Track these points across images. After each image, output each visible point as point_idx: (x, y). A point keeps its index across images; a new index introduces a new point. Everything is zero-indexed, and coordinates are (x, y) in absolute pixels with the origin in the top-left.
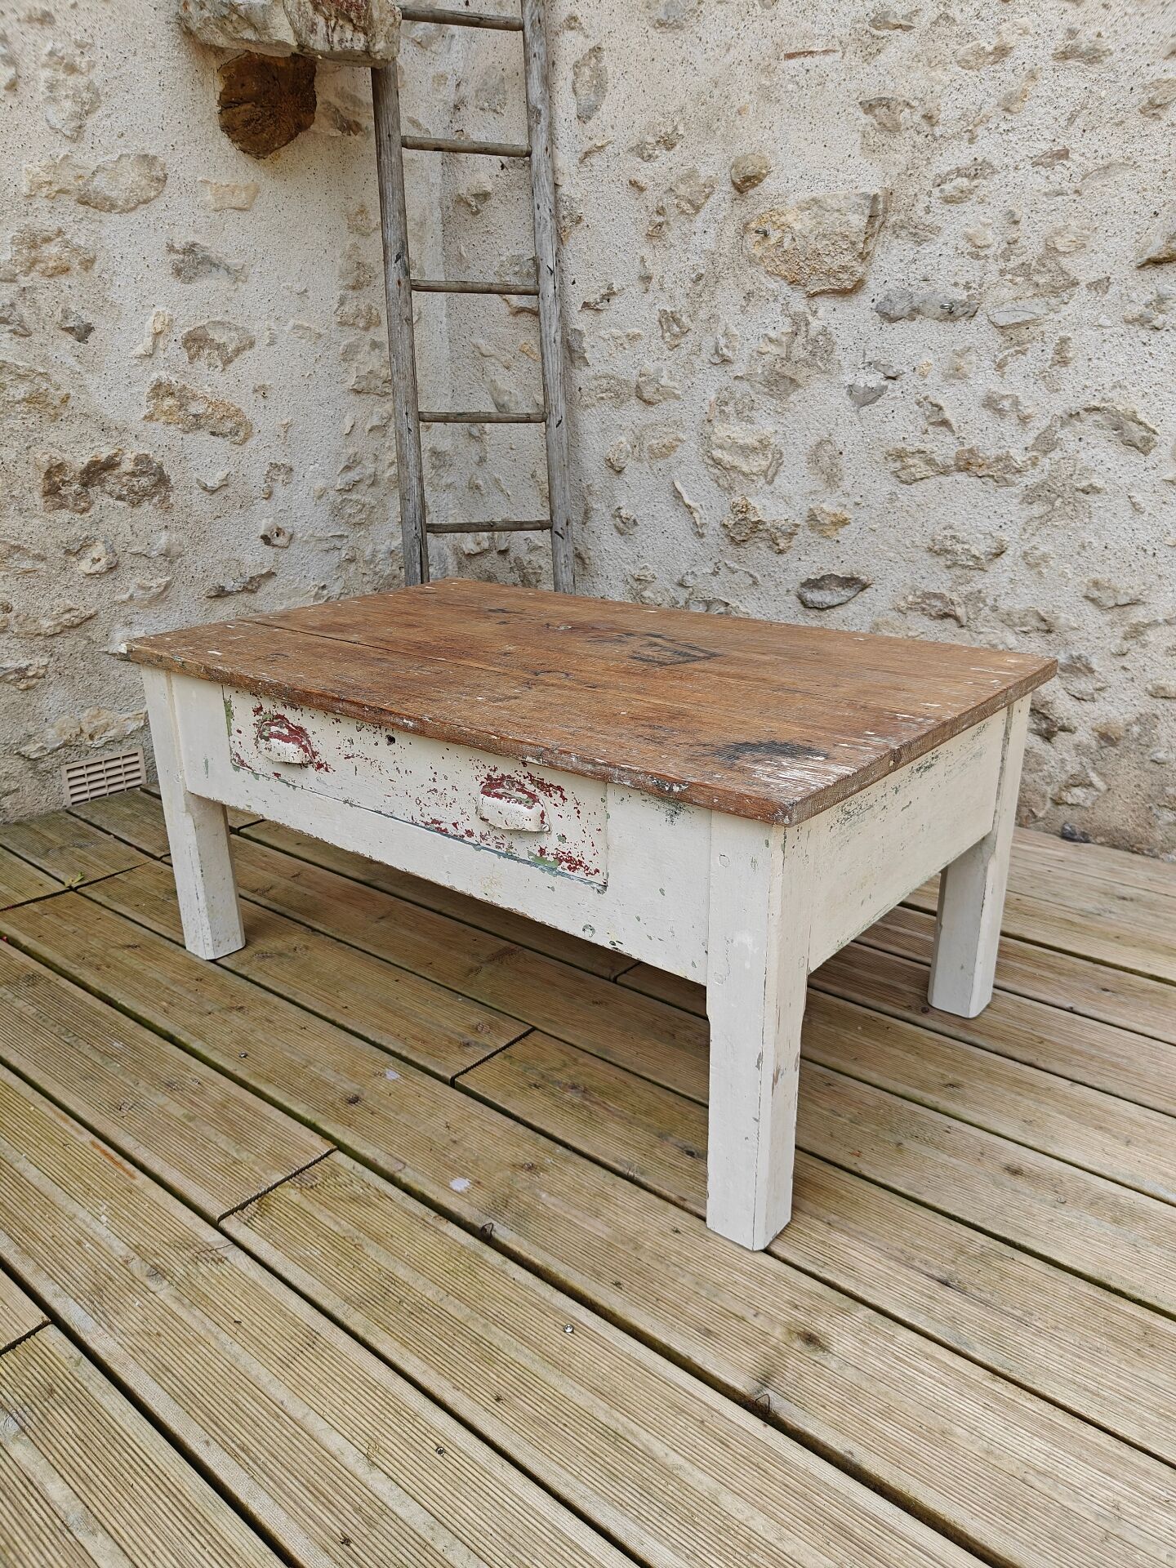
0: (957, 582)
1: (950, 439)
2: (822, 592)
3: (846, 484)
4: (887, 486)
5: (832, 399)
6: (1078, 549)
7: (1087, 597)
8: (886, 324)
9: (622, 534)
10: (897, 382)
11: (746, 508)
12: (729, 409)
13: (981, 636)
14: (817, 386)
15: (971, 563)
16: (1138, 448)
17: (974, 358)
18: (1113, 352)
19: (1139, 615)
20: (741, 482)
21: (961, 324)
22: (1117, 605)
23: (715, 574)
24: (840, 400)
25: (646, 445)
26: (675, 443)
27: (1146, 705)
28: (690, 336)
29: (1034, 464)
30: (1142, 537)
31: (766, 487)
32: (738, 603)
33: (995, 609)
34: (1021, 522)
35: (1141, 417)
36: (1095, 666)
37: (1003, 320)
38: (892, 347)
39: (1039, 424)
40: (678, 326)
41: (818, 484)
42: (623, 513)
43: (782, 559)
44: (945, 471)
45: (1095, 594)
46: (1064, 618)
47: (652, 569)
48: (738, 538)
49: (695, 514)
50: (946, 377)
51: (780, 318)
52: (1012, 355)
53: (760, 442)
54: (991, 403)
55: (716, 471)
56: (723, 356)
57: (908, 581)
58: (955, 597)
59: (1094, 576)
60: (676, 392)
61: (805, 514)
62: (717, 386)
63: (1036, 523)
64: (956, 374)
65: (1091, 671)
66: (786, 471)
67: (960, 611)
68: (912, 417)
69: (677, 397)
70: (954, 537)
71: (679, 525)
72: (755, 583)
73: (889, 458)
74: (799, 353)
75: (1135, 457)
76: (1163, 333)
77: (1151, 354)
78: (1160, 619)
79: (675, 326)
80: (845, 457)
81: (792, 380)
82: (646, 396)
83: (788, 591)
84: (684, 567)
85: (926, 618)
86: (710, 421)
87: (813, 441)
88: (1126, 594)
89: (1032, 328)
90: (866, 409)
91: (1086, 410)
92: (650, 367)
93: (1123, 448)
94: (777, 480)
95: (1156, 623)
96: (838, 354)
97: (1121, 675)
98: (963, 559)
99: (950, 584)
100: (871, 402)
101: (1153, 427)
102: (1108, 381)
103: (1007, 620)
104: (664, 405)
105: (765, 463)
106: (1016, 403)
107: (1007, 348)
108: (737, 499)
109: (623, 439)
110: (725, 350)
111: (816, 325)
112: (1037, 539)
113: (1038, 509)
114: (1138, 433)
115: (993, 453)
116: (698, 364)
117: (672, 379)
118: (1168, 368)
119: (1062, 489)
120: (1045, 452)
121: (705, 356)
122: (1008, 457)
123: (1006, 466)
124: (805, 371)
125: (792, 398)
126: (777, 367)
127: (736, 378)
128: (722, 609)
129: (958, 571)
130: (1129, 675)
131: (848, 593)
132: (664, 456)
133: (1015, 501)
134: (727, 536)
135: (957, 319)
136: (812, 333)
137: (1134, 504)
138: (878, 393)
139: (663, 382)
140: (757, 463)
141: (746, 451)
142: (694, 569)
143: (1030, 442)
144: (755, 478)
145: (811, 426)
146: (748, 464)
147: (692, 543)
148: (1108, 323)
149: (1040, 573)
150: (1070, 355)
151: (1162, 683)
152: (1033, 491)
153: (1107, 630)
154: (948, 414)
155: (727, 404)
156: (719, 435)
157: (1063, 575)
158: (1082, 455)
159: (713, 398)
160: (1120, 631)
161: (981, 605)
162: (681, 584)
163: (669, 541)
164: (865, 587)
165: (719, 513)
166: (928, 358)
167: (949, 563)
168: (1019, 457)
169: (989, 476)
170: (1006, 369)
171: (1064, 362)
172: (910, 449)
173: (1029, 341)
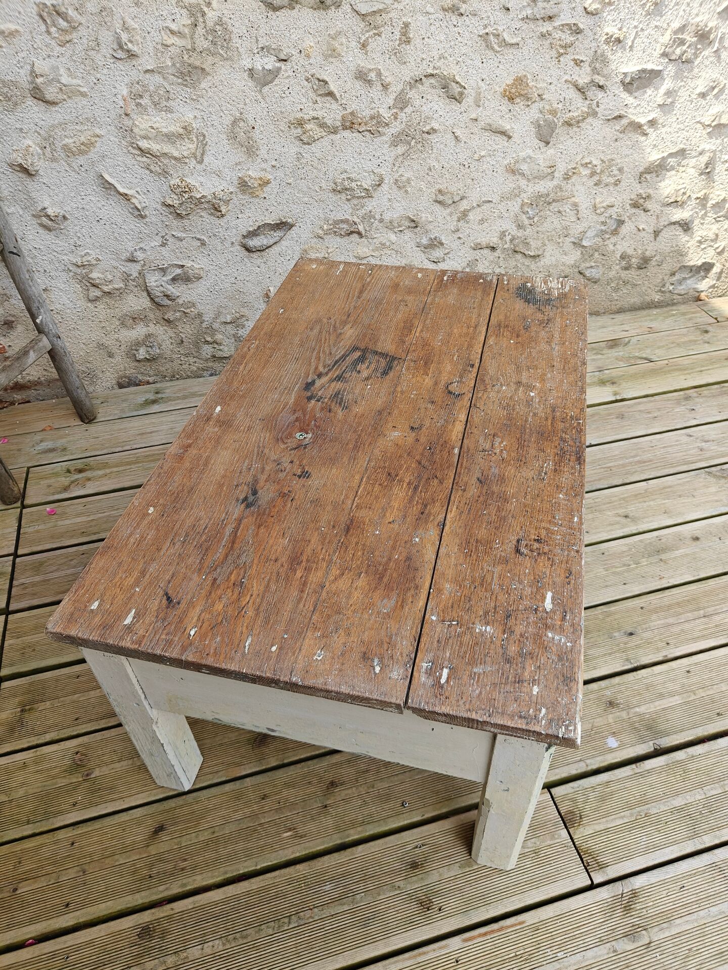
0: (355, 208)
1: (335, 106)
2: (258, 238)
3: (263, 152)
4: (293, 149)
5: (237, 82)
6: (427, 171)
7: (436, 201)
8: (271, 13)
9: (50, 230)
10: (288, 63)
11: (189, 189)
12: (145, 101)
13: (375, 240)
14: (223, 72)
15: (363, 194)
16: (456, 100)
17: (344, 40)
18: (437, 32)
19: (464, 205)
20: (174, 167)
21: (332, 12)
22: (454, 202)
23: (163, 245)
24: (244, 83)
25: (59, 145)
26: (93, 139)
27: (471, 255)
28: (83, 31)
29: (396, 118)
30: (462, 157)
31: (198, 166)
32: (192, 263)
33: (381, 221)
34: (391, 160)
35: (458, 78)
36: (444, 241)
37: (364, 9)
38: (279, 33)
39: (395, 89)
40: (67, 21)
41: (241, 156)
42: (50, 212)
43: (223, 221)
44: (335, 131)
45: (441, 198)
46: (424, 217)
47: (94, 254)
48: (184, 213)
49: (133, 200)
50: (326, 57)
51: (177, 10)
52: (372, 37)
53: (185, 128)
54: (361, 76)
55: (144, 159)
56: (128, 51)
57: (321, 215)
58: (356, 220)
59: (437, 187)
60: (82, 89)
61: (236, 182)
62: (127, 80)
63: (400, 159)
64: (332, 54)
65: (442, 244)
66: (211, 150)
67: (361, 228)
68: (303, 91)
69: (84, 95)
70: (349, 178)
71: (113, 211)
72: (203, 244)
73: (292, 127)
74: (202, 44)
75: (455, 106)
76: (465, 18)
77: (459, 33)
78: (475, 205)
79: (61, 21)
80: (257, 131)
81: (203, 69)
82: (49, 97)
83: (232, 243)
84: (130, 246)
85: (338, 238)
86: (127, 115)
87: (228, 120)
88: (458, 194)
89: (383, 15)
90: (266, 89)
91: (425, 76)
92: (42, 66)
93: (448, 100)
94: (206, 159)
95: (473, 208)
96: (236, 42)
97: (458, 242)
98: (358, 193)
99: (351, 211)
100: (271, 82)
101: (463, 84)
102: (435, 54)
103: (390, 226)
104: (70, 103)
105: (192, 146)
106: (379, 74)
107: (367, 31)
108: (175, 181)
109: (31, 143)
110: (130, 45)
111: (211, 15)
112: (402, 169)
113: (401, 149)
114: (456, 89)
115: (367, 113)
116: (99, 59)
117: (71, 75)
118: (469, 43)
119: (414, 133)
120: (402, 109)
121: (106, 51)
122: (379, 115)
123: (378, 122)
124: (210, 59)
125: (203, 85)
126: (186, 57)
127: (147, 71)
128: (179, 271)
129: (355, 201)
130: (462, 241)
131: (278, 234)
132: (82, 153)
133: (387, 146)
134: (171, 213)
135: (327, 8)
136: (210, 24)
137: (456, 137)
138: (275, 73)
139: (65, 80)
140: (186, 148)
141: (170, 138)
142: (142, 245)
143: (391, 102)
144: (187, 161)
145: (224, 108)
146: (177, 149)
147: (133, 224)
148: (432, 10)
149: (406, 191)
150: (411, 36)
151: (479, 241)
152: (397, 137)
153: (448, 218)
154: (333, 87)
155: (141, 97)
156: (142, 127)
157: (420, 190)
158: (424, 108)
159: (125, 92)
160: (455, 218)
161: (372, 220)
162: (132, 260)
163: (107, 227)
164: (292, 226)
165: (158, 195)
166: (309, 42)
167: (349, 197)
168: (386, 114)
169: (367, 131)
170: (369, 48)
171: (408, 42)
172: (306, 117)
173: (382, 26)
